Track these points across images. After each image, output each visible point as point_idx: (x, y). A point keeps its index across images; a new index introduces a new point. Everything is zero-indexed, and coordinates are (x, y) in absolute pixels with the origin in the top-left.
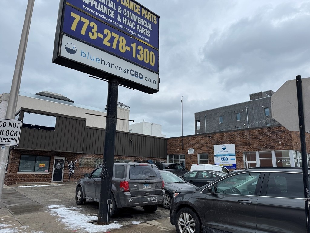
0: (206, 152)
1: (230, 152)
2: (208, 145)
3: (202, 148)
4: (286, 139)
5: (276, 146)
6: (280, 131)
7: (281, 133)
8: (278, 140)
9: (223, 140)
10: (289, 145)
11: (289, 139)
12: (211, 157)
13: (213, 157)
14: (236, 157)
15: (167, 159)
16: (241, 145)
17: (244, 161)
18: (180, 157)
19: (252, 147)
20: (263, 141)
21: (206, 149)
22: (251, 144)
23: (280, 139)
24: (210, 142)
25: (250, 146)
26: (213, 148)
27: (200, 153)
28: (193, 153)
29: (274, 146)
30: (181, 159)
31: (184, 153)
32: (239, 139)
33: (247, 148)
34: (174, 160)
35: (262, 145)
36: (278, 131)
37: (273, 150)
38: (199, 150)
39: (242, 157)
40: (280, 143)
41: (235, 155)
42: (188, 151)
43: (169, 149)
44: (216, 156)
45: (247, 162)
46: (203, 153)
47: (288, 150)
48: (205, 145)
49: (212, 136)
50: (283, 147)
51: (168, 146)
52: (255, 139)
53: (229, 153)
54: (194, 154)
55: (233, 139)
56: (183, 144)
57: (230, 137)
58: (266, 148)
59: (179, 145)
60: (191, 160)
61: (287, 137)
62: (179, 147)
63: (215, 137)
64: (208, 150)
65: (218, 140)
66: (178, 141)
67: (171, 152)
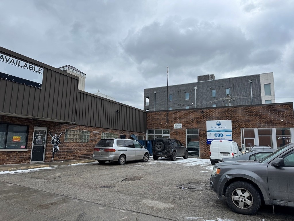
0: (196, 127)
1: (226, 128)
2: (199, 120)
3: (192, 123)
4: (289, 118)
5: (278, 124)
6: (283, 109)
7: (284, 111)
9: (218, 116)
10: (291, 123)
11: (291, 118)
12: (203, 133)
13: (205, 133)
15: (147, 134)
16: (238, 121)
18: (163, 132)
19: (251, 124)
20: (263, 119)
21: (197, 125)
22: (250, 121)
23: (282, 117)
24: (202, 117)
25: (249, 123)
26: (205, 124)
27: (189, 128)
29: (275, 124)
30: (163, 134)
31: (168, 127)
32: (237, 115)
34: (154, 135)
35: (262, 122)
36: (280, 109)
37: (274, 127)
38: (188, 125)
39: (240, 134)
40: (282, 121)
41: (232, 131)
42: (175, 126)
43: (150, 123)
44: (208, 131)
45: (245, 139)
46: (193, 128)
47: (289, 127)
48: (196, 120)
49: (205, 111)
50: (284, 125)
51: (147, 120)
52: (255, 116)
54: (181, 129)
55: (229, 115)
56: (167, 119)
57: (227, 113)
58: (267, 125)
59: (163, 119)
60: (177, 134)
61: (289, 115)
62: (163, 121)
63: (208, 113)
64: (198, 125)
65: (211, 115)
66: (161, 115)
67: (151, 126)
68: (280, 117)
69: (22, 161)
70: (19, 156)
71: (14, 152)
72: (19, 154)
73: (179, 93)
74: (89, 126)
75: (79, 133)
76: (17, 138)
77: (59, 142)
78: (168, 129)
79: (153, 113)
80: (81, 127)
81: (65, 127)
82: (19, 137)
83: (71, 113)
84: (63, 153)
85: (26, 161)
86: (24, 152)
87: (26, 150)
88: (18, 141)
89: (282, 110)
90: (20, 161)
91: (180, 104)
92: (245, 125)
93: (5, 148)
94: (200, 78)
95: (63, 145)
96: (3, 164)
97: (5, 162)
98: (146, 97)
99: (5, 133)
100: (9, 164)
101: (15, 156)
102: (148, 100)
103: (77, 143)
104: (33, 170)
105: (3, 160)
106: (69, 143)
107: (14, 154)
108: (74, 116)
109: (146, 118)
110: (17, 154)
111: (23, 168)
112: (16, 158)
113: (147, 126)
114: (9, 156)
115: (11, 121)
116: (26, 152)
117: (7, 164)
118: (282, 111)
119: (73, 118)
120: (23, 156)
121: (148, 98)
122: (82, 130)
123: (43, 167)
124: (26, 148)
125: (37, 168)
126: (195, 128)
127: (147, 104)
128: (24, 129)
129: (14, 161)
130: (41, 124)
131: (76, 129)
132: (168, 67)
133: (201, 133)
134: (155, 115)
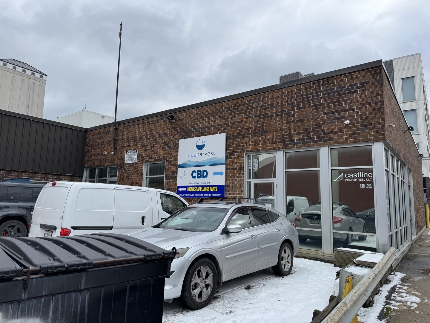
0: (162, 157)
1: (213, 156)
2: (167, 139)
3: (154, 149)
4: (366, 111)
5: (336, 132)
6: (351, 86)
7: (354, 92)
8: (342, 114)
9: (201, 125)
10: (374, 128)
11: (374, 110)
12: (171, 171)
13: (175, 170)
14: (227, 169)
15: (84, 179)
16: (240, 135)
17: (246, 179)
19: (268, 140)
20: (298, 121)
21: (163, 151)
22: (266, 132)
23: (347, 110)
24: (173, 132)
25: (264, 138)
26: (176, 148)
27: (150, 160)
28: (134, 162)
29: (329, 133)
30: (109, 177)
31: (116, 161)
32: (238, 119)
33: (255, 143)
34: (96, 179)
35: (295, 131)
36: (344, 87)
37: (324, 145)
38: (148, 152)
39: (241, 168)
40: (348, 122)
41: (224, 161)
42: (126, 157)
43: (89, 154)
44: (181, 166)
45: (254, 181)
46: (156, 160)
47: (368, 141)
48: (161, 139)
49: (178, 116)
50: (354, 134)
51: (86, 147)
53: (211, 157)
54: (136, 163)
55: (223, 122)
56: (116, 142)
57: (218, 117)
58: (307, 140)
59: (108, 143)
60: (128, 177)
61: (369, 103)
62: (109, 147)
63: (183, 119)
64: (165, 152)
65: (189, 125)
66: (107, 134)
67: (91, 161)
68: (342, 111)
79: (95, 132)
89: (348, 89)
92: (255, 145)
109: (84, 143)
113: (85, 161)
118: (349, 93)
126: (159, 160)
132: (121, 24)
133: (168, 170)
134: (98, 136)
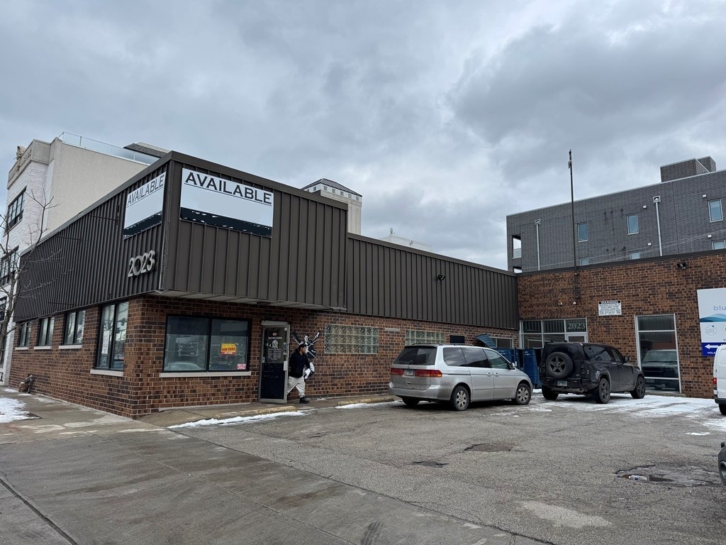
0: (666, 309)
2: (674, 289)
3: (652, 299)
12: (688, 325)
13: (694, 324)
15: (520, 333)
18: (568, 326)
21: (670, 302)
24: (684, 281)
26: (693, 299)
27: (644, 312)
28: (616, 314)
30: (568, 331)
31: (582, 313)
34: (542, 333)
38: (641, 304)
42: (600, 308)
43: (527, 304)
44: (706, 320)
46: (657, 313)
48: (663, 289)
49: (691, 262)
51: (520, 295)
54: (619, 316)
56: (577, 291)
59: (563, 291)
60: (608, 332)
62: (564, 296)
63: (701, 266)
64: (673, 303)
65: (712, 274)
66: (558, 281)
67: (532, 312)
69: (241, 397)
70: (234, 386)
71: (225, 378)
72: (234, 382)
73: (606, 219)
74: (375, 316)
75: (354, 333)
76: (229, 348)
77: (314, 354)
78: (581, 317)
79: (534, 278)
80: (358, 318)
81: (324, 319)
82: (233, 346)
83: (334, 287)
84: (325, 378)
85: (248, 397)
86: (244, 377)
87: (249, 373)
88: (231, 353)
90: (236, 398)
91: (613, 247)
93: (207, 370)
94: (666, 172)
95: (323, 361)
96: (206, 404)
97: (208, 399)
98: (513, 236)
99: (205, 337)
100: (217, 403)
101: (227, 386)
102: (517, 244)
103: (352, 355)
104: (263, 416)
105: (204, 395)
106: (334, 355)
107: (226, 382)
108: (341, 294)
109: (517, 291)
110: (230, 382)
111: (243, 413)
112: (229, 390)
113: (520, 312)
114: (216, 386)
115: (216, 311)
116: (249, 377)
117: (211, 403)
119: (341, 300)
120: (243, 385)
121: (518, 237)
122: (362, 325)
123: (285, 411)
124: (247, 369)
125: (272, 412)
126: (663, 312)
127: (517, 255)
128: (242, 326)
129: (225, 398)
130: (275, 315)
131: (348, 323)
132: (570, 153)
133: (681, 324)
134: (542, 282)
